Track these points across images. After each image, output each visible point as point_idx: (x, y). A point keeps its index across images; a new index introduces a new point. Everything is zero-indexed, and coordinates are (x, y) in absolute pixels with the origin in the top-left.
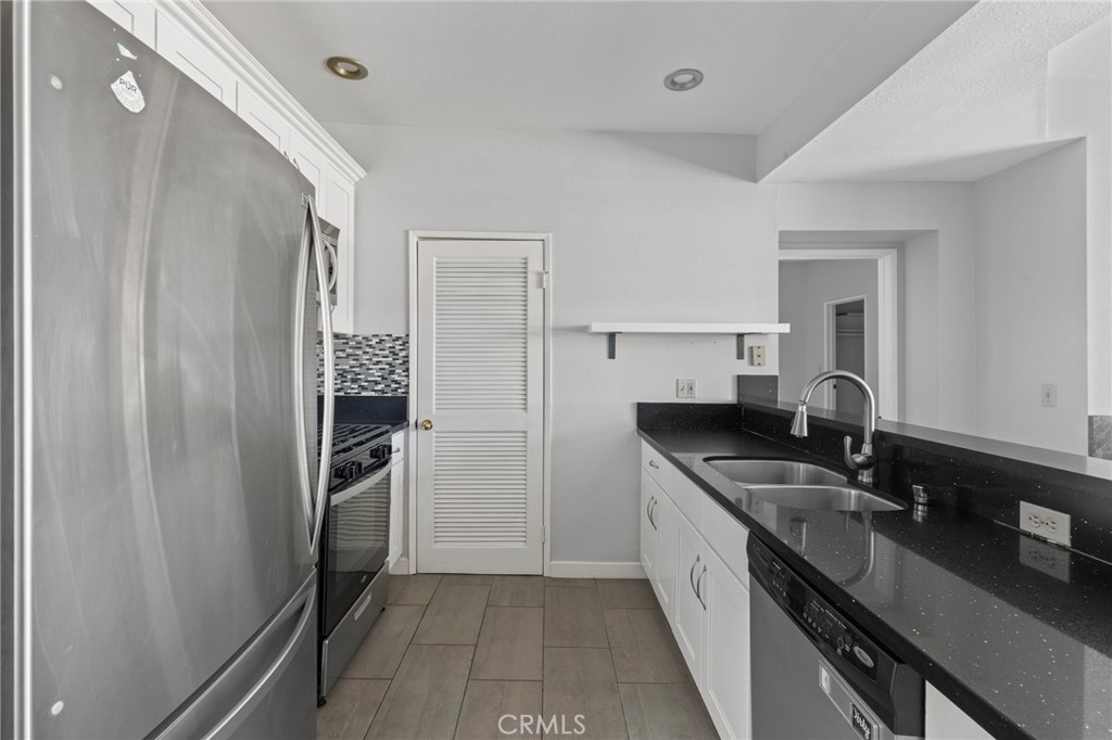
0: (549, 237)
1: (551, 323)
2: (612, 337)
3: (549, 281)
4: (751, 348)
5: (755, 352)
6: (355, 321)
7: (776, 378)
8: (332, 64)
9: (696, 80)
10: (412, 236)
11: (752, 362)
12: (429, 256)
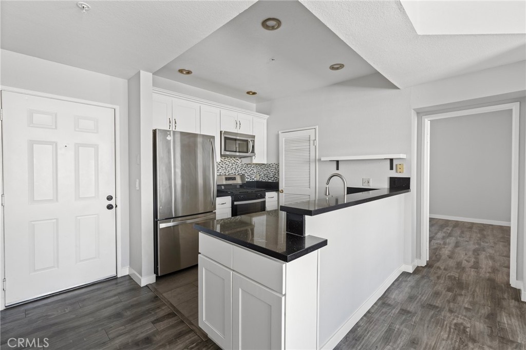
0: (317, 127)
1: (317, 158)
2: (338, 162)
3: (317, 143)
4: (397, 165)
5: (398, 166)
6: (267, 160)
7: (408, 179)
8: (248, 93)
9: (342, 66)
10: (280, 133)
11: (397, 172)
12: (283, 138)
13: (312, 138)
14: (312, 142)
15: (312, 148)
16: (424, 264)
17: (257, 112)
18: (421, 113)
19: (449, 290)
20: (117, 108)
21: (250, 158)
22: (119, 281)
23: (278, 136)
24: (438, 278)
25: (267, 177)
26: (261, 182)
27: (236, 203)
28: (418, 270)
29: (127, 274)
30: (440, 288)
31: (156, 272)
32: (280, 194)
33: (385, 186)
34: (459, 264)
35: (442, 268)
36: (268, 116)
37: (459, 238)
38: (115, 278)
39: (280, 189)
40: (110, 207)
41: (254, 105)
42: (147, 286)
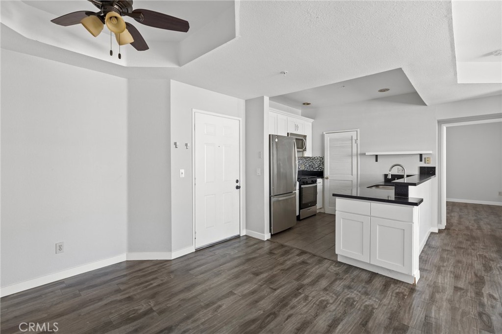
0: (359, 130)
1: (359, 152)
2: (377, 156)
3: (359, 141)
4: (425, 158)
5: (427, 159)
6: (312, 154)
7: (435, 168)
8: (304, 104)
9: (387, 90)
10: (324, 133)
11: (425, 163)
12: (327, 138)
13: (354, 138)
14: (354, 141)
15: (354, 145)
16: (444, 228)
17: (302, 116)
18: (440, 122)
19: (467, 240)
20: (241, 119)
21: (301, 153)
22: (242, 239)
23: (323, 136)
24: (457, 235)
25: (312, 167)
26: (306, 171)
27: (302, 186)
28: (440, 231)
29: (245, 234)
30: (461, 240)
31: (270, 232)
32: (326, 180)
33: (416, 172)
34: (467, 228)
35: (457, 230)
36: (313, 120)
37: (460, 213)
38: (238, 237)
39: (325, 176)
40: (238, 187)
41: (300, 111)
42: (267, 240)
